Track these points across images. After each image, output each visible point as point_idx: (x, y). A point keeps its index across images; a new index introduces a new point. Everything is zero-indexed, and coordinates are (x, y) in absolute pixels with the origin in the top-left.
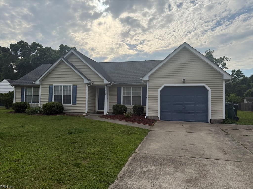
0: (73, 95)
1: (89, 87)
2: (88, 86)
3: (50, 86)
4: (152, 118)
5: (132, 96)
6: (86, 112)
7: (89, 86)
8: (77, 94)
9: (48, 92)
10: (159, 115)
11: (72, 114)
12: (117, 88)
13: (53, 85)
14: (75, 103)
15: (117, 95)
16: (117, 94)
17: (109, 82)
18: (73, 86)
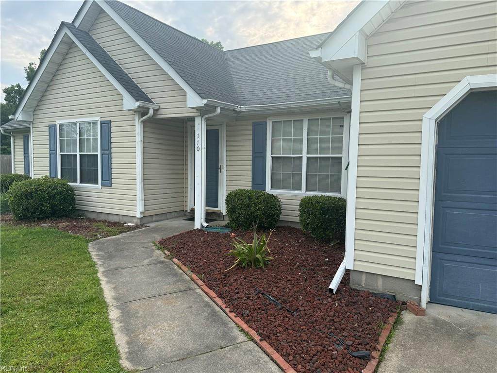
0: (102, 155)
1: (144, 123)
2: (142, 121)
3: (50, 127)
4: (380, 286)
5: (305, 156)
6: (139, 216)
7: (142, 119)
8: (113, 150)
9: (48, 146)
10: (422, 276)
11: (103, 218)
12: (251, 127)
13: (58, 122)
14: (108, 182)
15: (250, 153)
16: (251, 148)
17: (203, 98)
18: (102, 123)
